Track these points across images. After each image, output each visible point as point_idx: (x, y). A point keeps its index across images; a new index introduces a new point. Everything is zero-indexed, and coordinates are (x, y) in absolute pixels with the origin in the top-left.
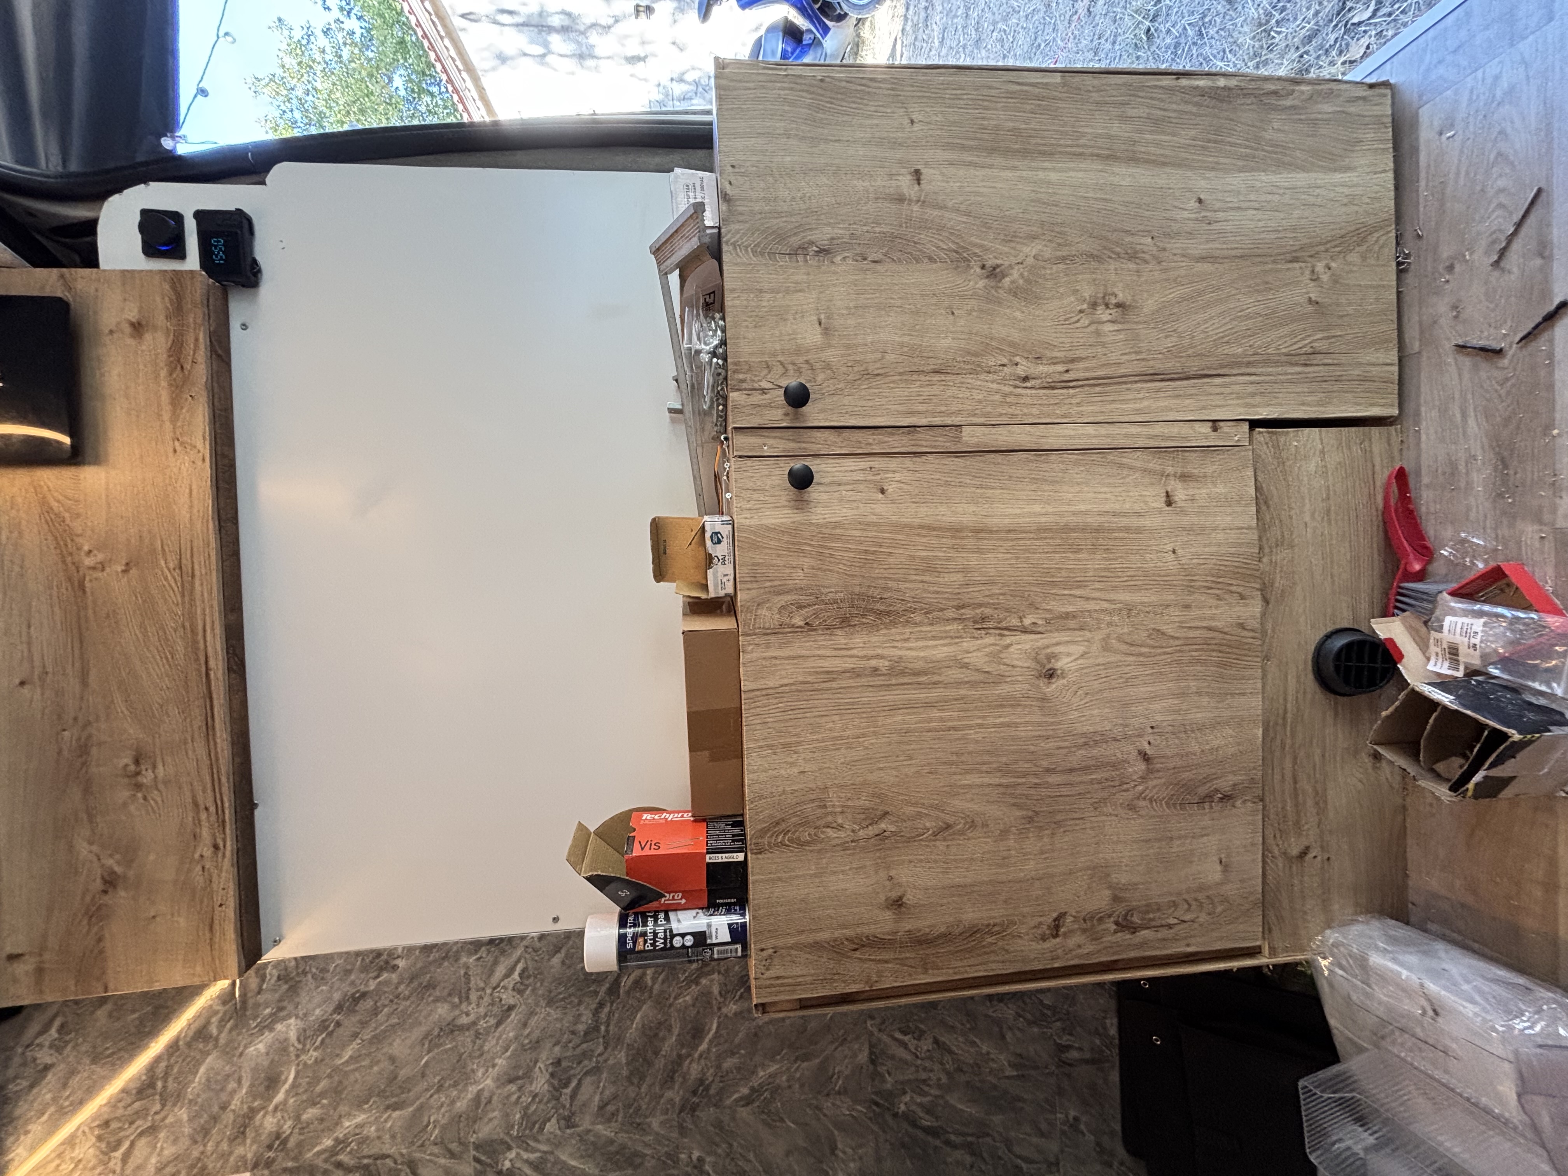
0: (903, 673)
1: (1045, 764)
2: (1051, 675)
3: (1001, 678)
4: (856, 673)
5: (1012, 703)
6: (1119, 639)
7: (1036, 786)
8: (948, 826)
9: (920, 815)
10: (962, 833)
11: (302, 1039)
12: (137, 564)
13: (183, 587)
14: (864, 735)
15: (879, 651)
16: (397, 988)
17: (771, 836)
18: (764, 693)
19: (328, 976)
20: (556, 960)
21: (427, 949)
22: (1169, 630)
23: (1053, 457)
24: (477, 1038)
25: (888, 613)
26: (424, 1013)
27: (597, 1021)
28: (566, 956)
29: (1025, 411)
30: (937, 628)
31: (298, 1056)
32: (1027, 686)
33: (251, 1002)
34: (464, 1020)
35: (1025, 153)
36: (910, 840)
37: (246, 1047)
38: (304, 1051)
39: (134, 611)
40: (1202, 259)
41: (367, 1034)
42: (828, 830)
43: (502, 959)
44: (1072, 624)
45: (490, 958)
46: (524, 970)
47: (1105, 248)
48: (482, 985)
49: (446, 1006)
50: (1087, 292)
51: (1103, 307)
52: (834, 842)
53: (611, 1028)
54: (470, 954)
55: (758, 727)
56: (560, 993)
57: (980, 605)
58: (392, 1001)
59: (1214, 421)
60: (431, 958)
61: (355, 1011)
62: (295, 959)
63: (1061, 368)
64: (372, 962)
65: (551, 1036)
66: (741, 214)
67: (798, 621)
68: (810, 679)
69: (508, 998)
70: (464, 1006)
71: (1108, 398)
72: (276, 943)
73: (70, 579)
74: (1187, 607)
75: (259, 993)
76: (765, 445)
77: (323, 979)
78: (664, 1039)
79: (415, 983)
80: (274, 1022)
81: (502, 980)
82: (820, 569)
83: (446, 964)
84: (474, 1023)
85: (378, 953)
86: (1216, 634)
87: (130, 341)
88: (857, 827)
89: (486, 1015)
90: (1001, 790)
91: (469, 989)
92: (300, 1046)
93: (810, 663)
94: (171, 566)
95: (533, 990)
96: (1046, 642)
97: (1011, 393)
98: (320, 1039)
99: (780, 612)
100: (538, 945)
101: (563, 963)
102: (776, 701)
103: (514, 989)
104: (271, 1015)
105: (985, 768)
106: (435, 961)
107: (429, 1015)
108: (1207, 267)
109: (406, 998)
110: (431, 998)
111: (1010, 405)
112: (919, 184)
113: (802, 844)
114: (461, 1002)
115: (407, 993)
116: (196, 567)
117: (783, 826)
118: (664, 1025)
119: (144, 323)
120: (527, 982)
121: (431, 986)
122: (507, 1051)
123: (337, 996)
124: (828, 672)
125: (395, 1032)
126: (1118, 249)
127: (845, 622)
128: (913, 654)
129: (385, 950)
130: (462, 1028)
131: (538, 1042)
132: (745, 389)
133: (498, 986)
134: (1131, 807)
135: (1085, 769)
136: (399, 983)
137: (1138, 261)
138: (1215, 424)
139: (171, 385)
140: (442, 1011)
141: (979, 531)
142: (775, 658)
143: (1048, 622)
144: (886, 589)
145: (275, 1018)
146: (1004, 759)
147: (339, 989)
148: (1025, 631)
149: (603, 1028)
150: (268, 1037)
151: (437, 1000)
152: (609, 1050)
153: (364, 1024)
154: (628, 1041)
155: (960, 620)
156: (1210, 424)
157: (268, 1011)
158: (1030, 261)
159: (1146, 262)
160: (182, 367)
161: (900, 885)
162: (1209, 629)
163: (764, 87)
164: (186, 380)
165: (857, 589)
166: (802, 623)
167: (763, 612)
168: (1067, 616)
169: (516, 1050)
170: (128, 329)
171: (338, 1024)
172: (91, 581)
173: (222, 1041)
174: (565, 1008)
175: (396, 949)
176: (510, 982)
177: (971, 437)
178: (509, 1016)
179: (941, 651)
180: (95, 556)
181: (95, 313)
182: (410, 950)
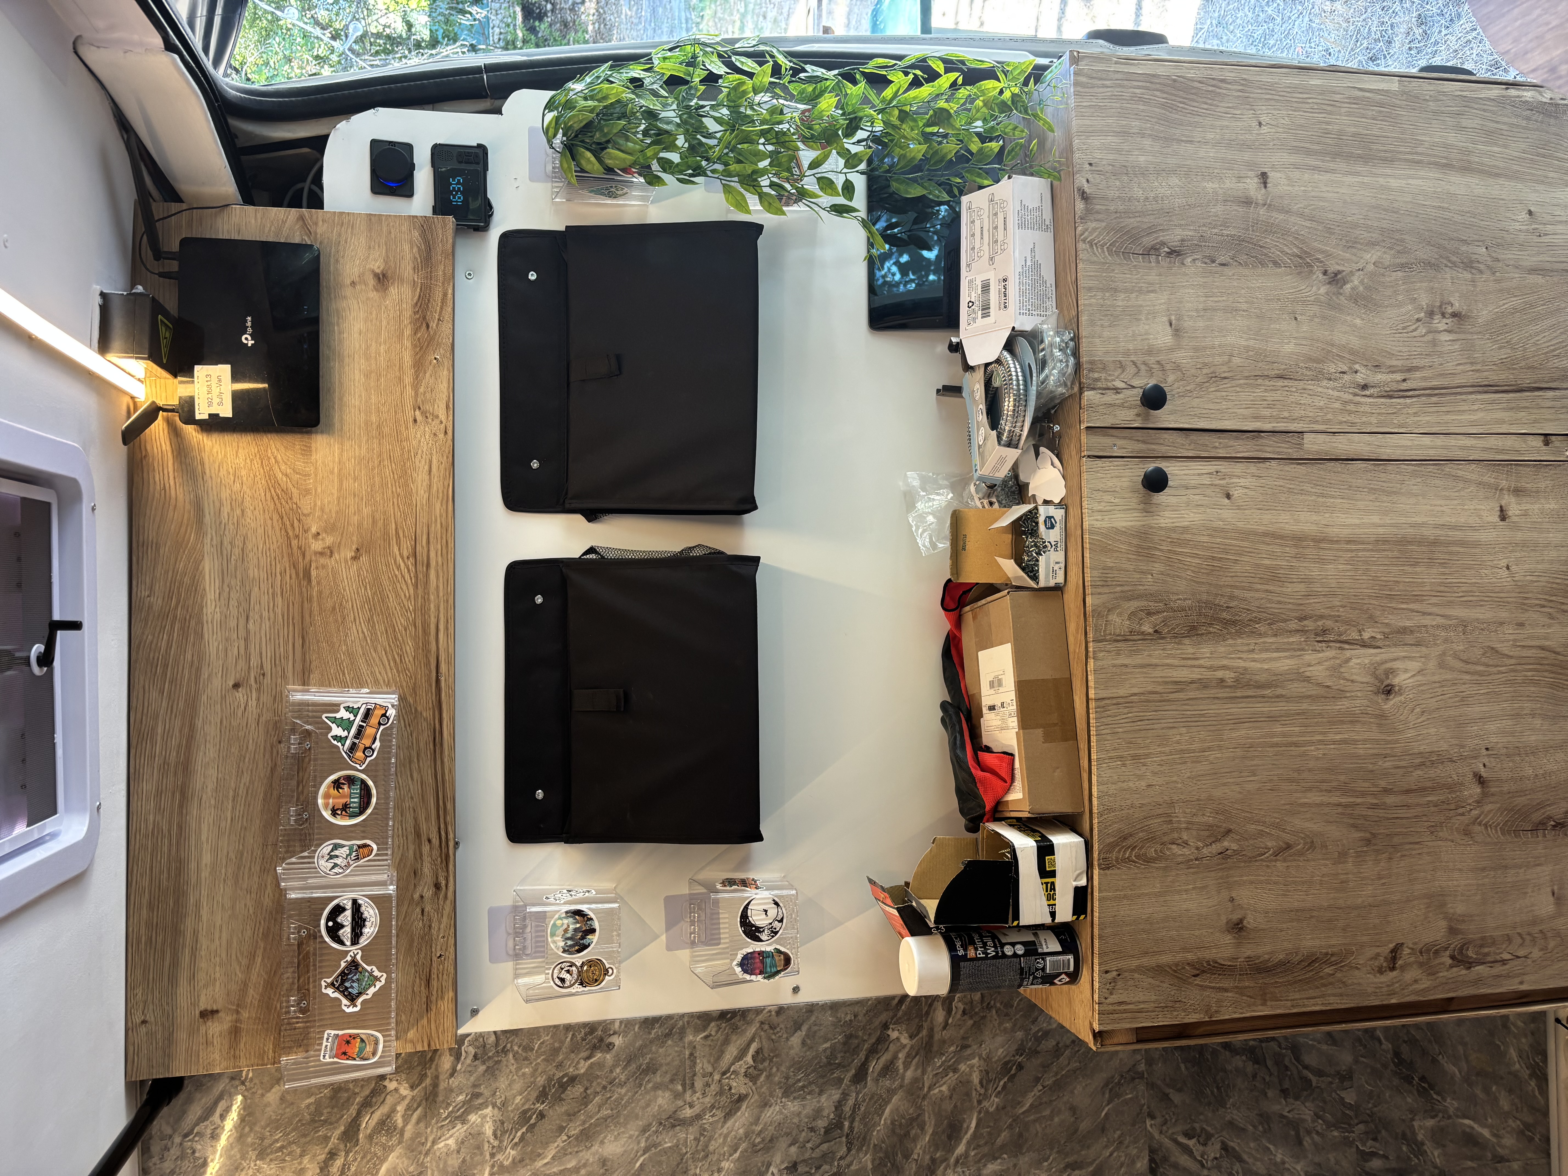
0: (1248, 685)
1: (1383, 783)
2: (1388, 691)
3: (1341, 694)
4: (1203, 684)
5: (1352, 719)
6: (1456, 656)
7: (1374, 806)
8: (1289, 847)
9: (1261, 833)
10: (1301, 853)
11: (499, 1133)
12: (368, 552)
13: (416, 577)
14: (1209, 749)
15: (1225, 662)
16: (611, 1071)
17: (1119, 851)
18: (1114, 701)
19: (532, 1055)
20: (796, 1040)
21: (649, 1023)
22: (1504, 648)
23: (1391, 467)
24: (702, 1134)
25: (1234, 623)
26: (642, 1103)
27: (840, 1117)
28: (807, 1036)
29: (1364, 419)
30: (1280, 639)
31: (492, 1155)
32: (1365, 702)
33: (443, 1085)
34: (688, 1112)
35: (1366, 159)
36: (1252, 859)
37: (434, 1142)
38: (500, 1149)
39: (362, 607)
40: (1533, 271)
41: (574, 1129)
42: (1174, 847)
43: (734, 1038)
44: (1409, 639)
45: (720, 1036)
46: (758, 1052)
47: (1441, 256)
48: (710, 1069)
49: (667, 1094)
50: (1424, 300)
51: (1439, 316)
52: (1180, 859)
53: (856, 1124)
54: (697, 1030)
55: (1109, 737)
56: (799, 1080)
57: (1322, 617)
58: (604, 1088)
59: (1546, 435)
60: (652, 1036)
61: (562, 1100)
62: (495, 1032)
63: (1399, 377)
64: (583, 1039)
65: (787, 1134)
66: (1098, 212)
67: (1147, 628)
68: (1159, 689)
69: (739, 1085)
70: (688, 1096)
71: (1444, 409)
72: (475, 1012)
73: (295, 566)
74: (1521, 625)
75: (452, 1075)
76: (1115, 445)
77: (526, 1059)
78: (915, 1140)
79: (633, 1066)
80: (467, 1112)
81: (733, 1064)
82: (1168, 575)
83: (670, 1042)
84: (699, 1117)
85: (591, 1028)
86: (1547, 654)
87: (373, 295)
88: (1200, 844)
89: (713, 1107)
90: (1340, 810)
91: (695, 1075)
92: (496, 1143)
93: (1158, 673)
94: (405, 554)
95: (768, 1077)
96: (1385, 657)
97: (1351, 402)
98: (519, 1134)
99: (1129, 619)
100: (775, 1019)
101: (804, 1043)
102: (1126, 710)
103: (746, 1075)
104: (464, 1103)
105: (1324, 786)
106: (657, 1038)
107: (648, 1105)
108: (1539, 280)
109: (621, 1085)
110: (650, 1085)
111: (1350, 413)
112: (1265, 187)
113: (1148, 860)
114: (685, 1091)
115: (623, 1077)
116: (432, 554)
117: (1130, 841)
118: (916, 1121)
119: (389, 274)
120: (761, 1066)
121: (651, 1069)
122: (735, 1151)
123: (541, 1080)
124: (1176, 683)
125: (607, 1127)
126: (1454, 259)
127: (1193, 631)
128: (1259, 665)
129: (600, 1023)
130: (684, 1123)
131: (771, 1140)
132: (1100, 389)
133: (727, 1071)
134: (1467, 833)
135: (1422, 790)
136: (614, 1066)
137: (1474, 271)
138: (1547, 438)
139: (414, 346)
140: (663, 1100)
141: (1320, 540)
142: (1126, 666)
143: (1386, 636)
144: (1232, 597)
145: (470, 1106)
146: (1342, 778)
147: (544, 1072)
148: (1364, 645)
149: (847, 1124)
150: (460, 1130)
151: (656, 1087)
152: (853, 1152)
153: (571, 1115)
154: (874, 1141)
155: (1302, 631)
156: (1542, 438)
157: (461, 1098)
158: (1371, 267)
159: (1481, 272)
160: (428, 326)
161: (1240, 907)
162: (1542, 648)
163: (1121, 86)
164: (431, 340)
165: (1204, 597)
166: (1151, 631)
167: (1114, 617)
168: (1404, 631)
169: (746, 1151)
170: (372, 282)
171: (542, 1115)
172: (317, 568)
173: (407, 1135)
174: (804, 1098)
175: (613, 1021)
176: (741, 1067)
177: (1313, 444)
178: (739, 1109)
179: (1284, 664)
180: (323, 539)
181: (337, 261)
182: (628, 1024)
